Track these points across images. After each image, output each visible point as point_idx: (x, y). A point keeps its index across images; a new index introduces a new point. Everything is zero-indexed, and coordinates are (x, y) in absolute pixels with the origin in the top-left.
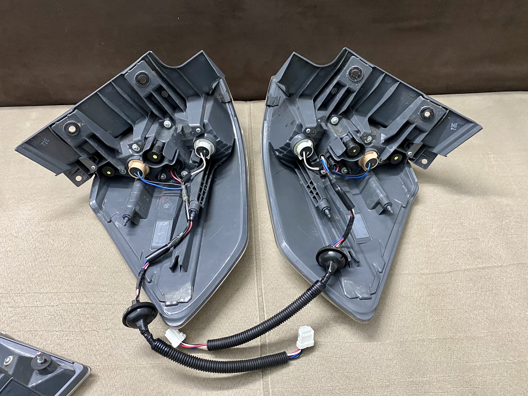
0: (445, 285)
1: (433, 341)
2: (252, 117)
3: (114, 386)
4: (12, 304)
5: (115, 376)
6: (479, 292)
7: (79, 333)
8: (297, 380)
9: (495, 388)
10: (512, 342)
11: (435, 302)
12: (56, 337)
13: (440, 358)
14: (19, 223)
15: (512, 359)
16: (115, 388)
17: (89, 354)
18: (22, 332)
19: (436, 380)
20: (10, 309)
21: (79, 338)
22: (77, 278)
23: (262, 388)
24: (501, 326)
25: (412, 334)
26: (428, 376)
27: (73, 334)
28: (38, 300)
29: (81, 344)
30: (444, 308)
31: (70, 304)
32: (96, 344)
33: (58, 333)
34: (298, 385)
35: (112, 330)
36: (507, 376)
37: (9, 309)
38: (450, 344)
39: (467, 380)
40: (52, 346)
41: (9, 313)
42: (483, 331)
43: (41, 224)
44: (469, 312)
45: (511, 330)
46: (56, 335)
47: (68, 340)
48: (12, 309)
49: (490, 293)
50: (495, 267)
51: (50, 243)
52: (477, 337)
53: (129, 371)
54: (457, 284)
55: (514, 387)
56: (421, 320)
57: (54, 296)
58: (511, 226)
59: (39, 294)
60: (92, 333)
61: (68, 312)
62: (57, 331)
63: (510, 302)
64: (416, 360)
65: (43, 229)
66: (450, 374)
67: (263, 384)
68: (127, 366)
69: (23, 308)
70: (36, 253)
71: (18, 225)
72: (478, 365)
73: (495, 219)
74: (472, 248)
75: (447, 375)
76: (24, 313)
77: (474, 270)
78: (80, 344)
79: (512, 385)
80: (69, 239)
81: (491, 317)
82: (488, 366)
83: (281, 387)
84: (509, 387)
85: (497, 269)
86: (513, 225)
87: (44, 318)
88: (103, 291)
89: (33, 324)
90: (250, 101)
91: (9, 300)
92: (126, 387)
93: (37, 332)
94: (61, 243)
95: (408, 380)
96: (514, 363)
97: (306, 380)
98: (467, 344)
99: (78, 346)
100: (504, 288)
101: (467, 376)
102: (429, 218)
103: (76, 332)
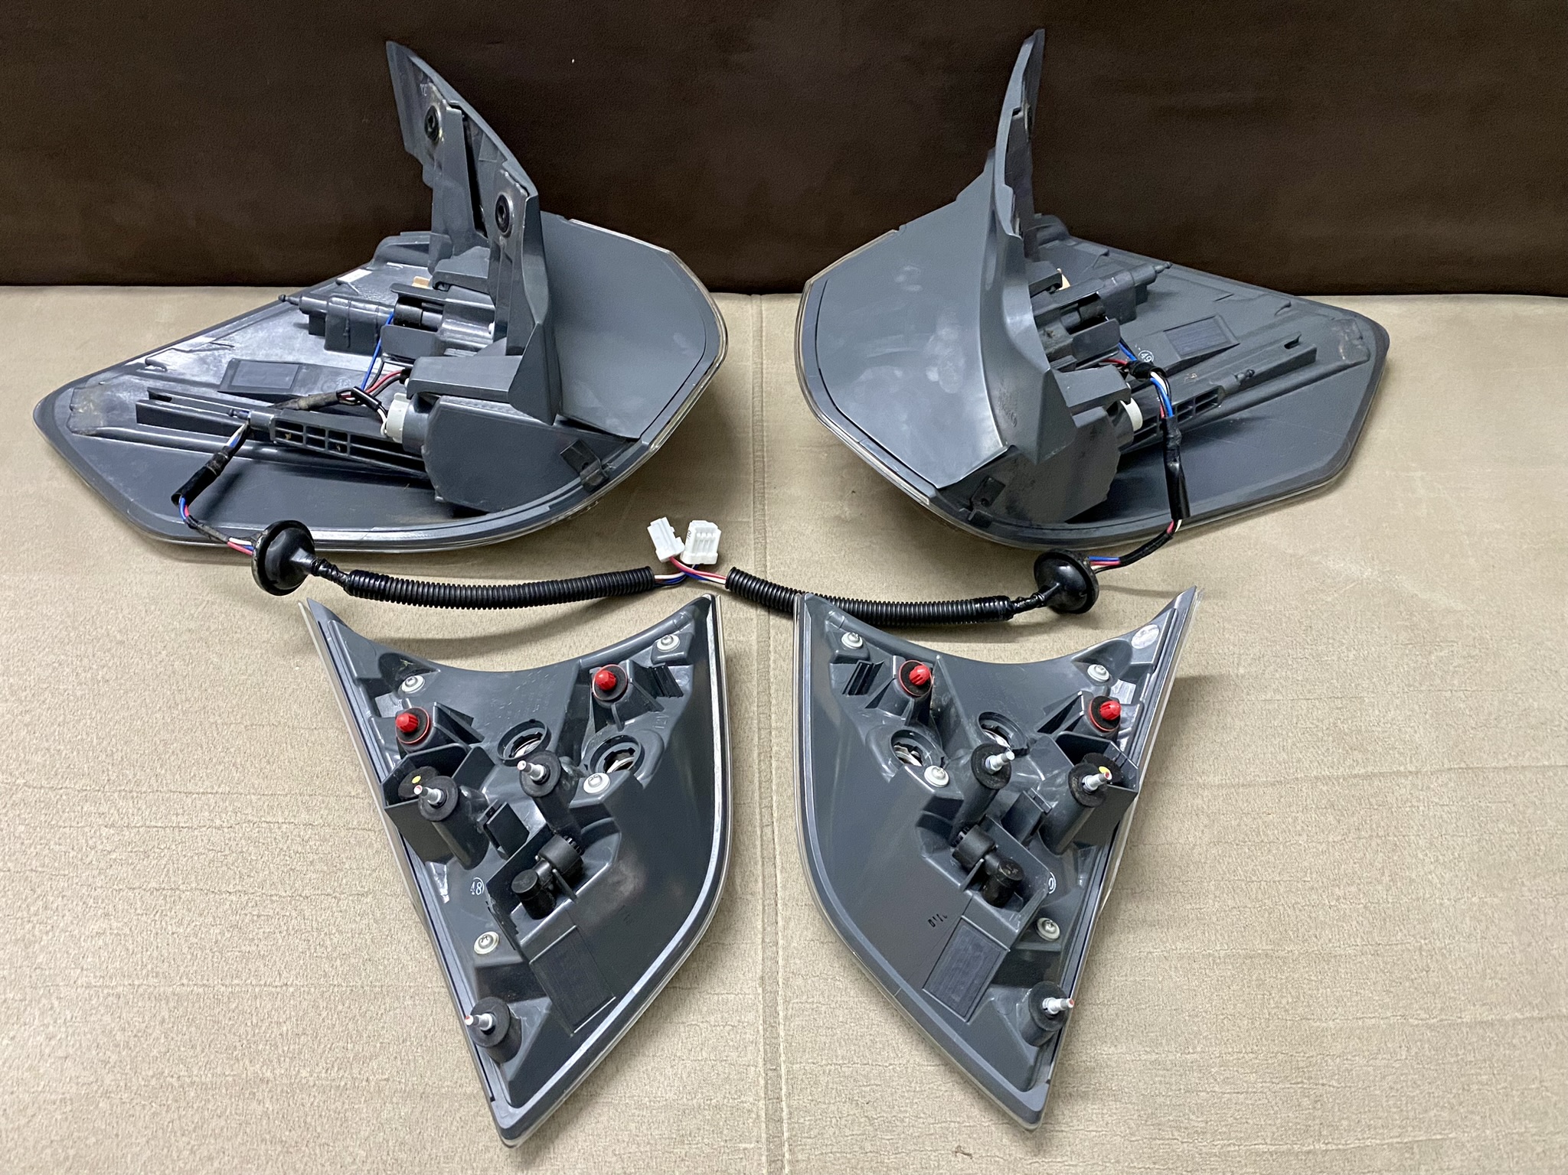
0: (1260, 817)
1: (1218, 961)
2: (764, 339)
3: (378, 1039)
4: (112, 819)
5: (380, 1013)
6: (1350, 838)
7: (289, 899)
8: (854, 1045)
9: (1372, 1089)
10: (1427, 972)
11: (1230, 861)
12: (227, 906)
13: (1235, 1005)
14: (128, 605)
15: (1424, 1016)
16: (381, 1043)
17: (315, 955)
18: (136, 891)
19: (1218, 1060)
20: (107, 830)
21: (288, 914)
22: (282, 758)
23: (761, 1063)
24: (1401, 930)
25: (1164, 942)
26: (1199, 1049)
27: (272, 902)
28: (180, 811)
29: (293, 929)
30: (1254, 878)
31: (264, 825)
32: (334, 931)
33: (233, 898)
34: (855, 1059)
35: (374, 898)
36: (1406, 1059)
37: (105, 831)
38: (1261, 972)
39: (1301, 1064)
40: (218, 931)
41: (105, 841)
42: (1352, 940)
43: (187, 613)
44: (1320, 891)
45: (1427, 941)
46: (228, 903)
47: (258, 916)
48: (112, 831)
49: (1379, 841)
50: (1398, 773)
51: (212, 663)
52: (1335, 956)
53: (417, 1002)
54: (1294, 814)
55: (1427, 1087)
56: (1189, 907)
57: (224, 801)
58: (1451, 668)
59: (183, 794)
60: (322, 902)
61: (260, 844)
63: (1432, 867)
64: (1169, 1008)
65: (192, 625)
66: (1255, 1048)
67: (765, 1051)
68: (412, 990)
69: (141, 830)
70: (173, 688)
71: (126, 612)
72: (1333, 1027)
73: (1410, 646)
74: (1342, 723)
75: (1249, 1050)
76: (144, 842)
77: (1341, 780)
78: (291, 928)
79: (1419, 1083)
80: (262, 654)
81: (1377, 906)
82: (1358, 1032)
83: (810, 1061)
84: (1410, 1089)
85: (1403, 781)
86: (1459, 666)
87: (196, 858)
88: (353, 794)
89: (168, 870)
90: (761, 294)
91: (103, 809)
92: (408, 1043)
93: (178, 892)
94: (242, 665)
95: (1144, 1057)
96: (1430, 1027)
97: (879, 1045)
98: (1307, 972)
100: (1419, 830)
101: (1302, 1054)
102: (1232, 638)
103: (280, 896)
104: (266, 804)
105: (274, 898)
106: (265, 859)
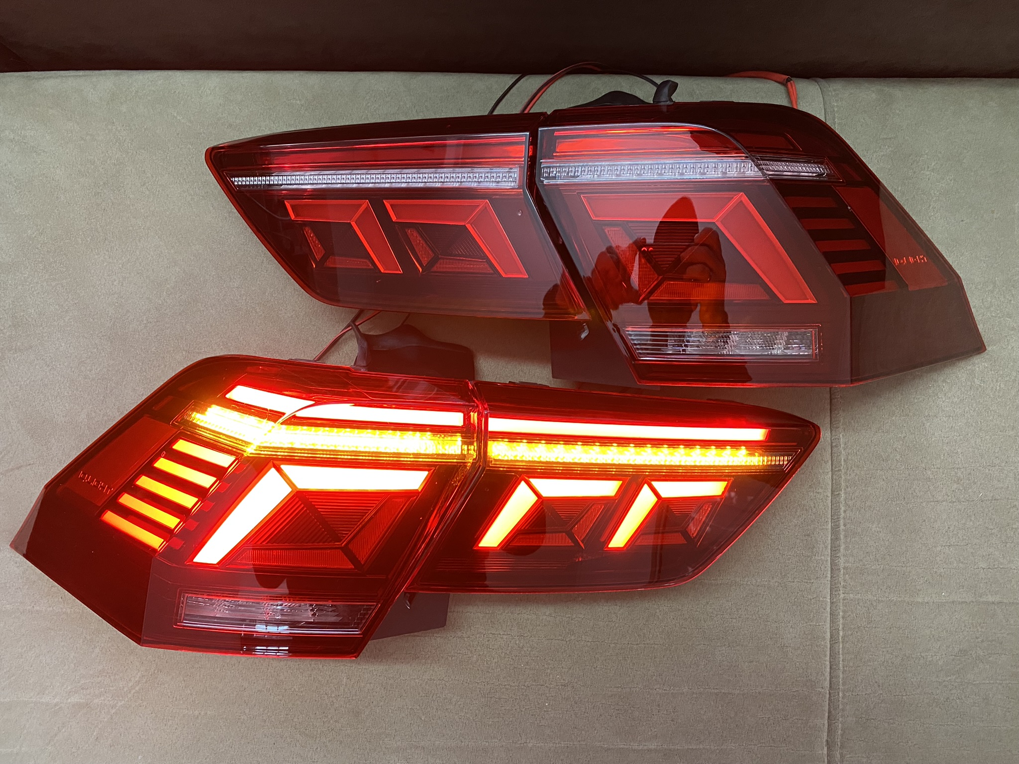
7: (517, 688)
27: (507, 689)
29: (524, 708)
31: (491, 636)
32: (550, 709)
33: (481, 687)
35: (573, 687)
40: (476, 709)
46: (478, 690)
47: (500, 699)
57: (460, 618)
60: (540, 691)
61: (491, 650)
62: (478, 683)
68: (607, 748)
76: (412, 646)
87: (450, 659)
89: (434, 668)
93: (443, 681)
99: (518, 710)
103: (511, 686)
105: (507, 687)
106: (496, 660)
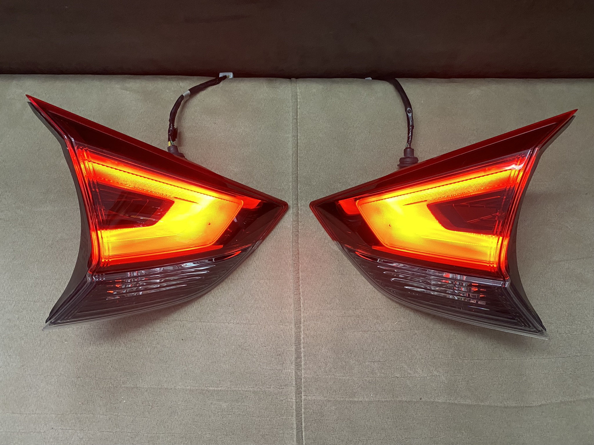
104: (60, 419)
